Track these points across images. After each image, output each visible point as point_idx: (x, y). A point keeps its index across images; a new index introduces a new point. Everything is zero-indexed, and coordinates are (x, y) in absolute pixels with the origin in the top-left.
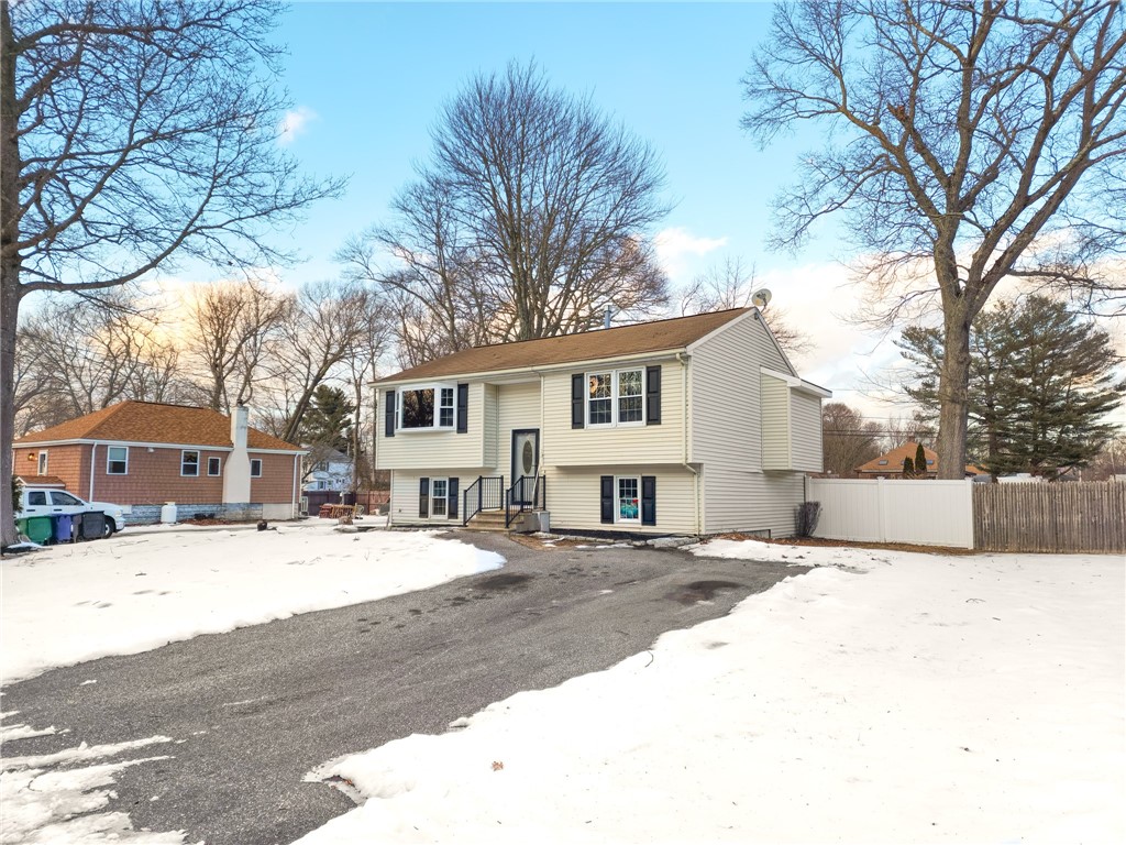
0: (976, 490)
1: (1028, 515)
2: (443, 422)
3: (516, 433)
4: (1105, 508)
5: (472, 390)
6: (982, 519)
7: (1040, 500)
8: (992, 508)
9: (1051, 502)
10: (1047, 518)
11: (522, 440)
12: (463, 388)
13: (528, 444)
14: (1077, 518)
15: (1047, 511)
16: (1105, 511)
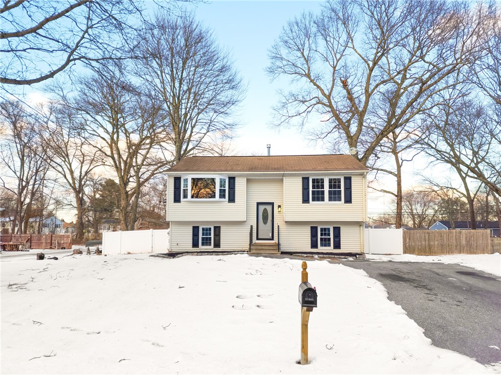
0: (404, 232)
1: (421, 242)
2: (220, 197)
3: (258, 204)
4: (445, 239)
5: (237, 181)
6: (406, 243)
7: (425, 236)
8: (410, 239)
9: (428, 237)
10: (427, 243)
11: (262, 208)
12: (232, 180)
13: (265, 210)
14: (436, 243)
15: (427, 240)
16: (445, 240)
